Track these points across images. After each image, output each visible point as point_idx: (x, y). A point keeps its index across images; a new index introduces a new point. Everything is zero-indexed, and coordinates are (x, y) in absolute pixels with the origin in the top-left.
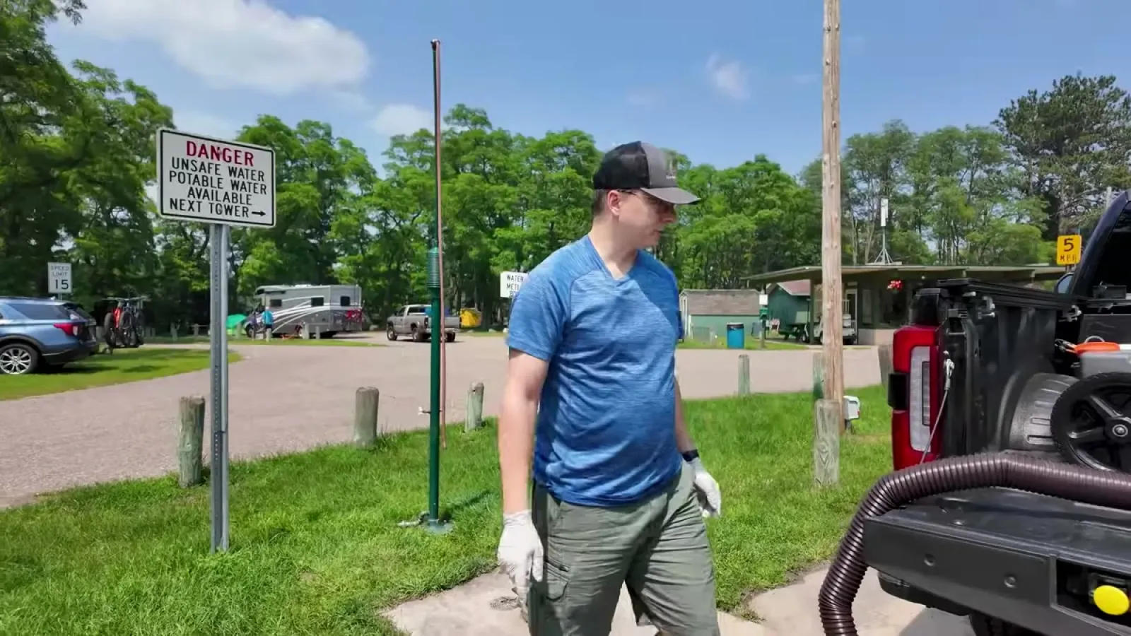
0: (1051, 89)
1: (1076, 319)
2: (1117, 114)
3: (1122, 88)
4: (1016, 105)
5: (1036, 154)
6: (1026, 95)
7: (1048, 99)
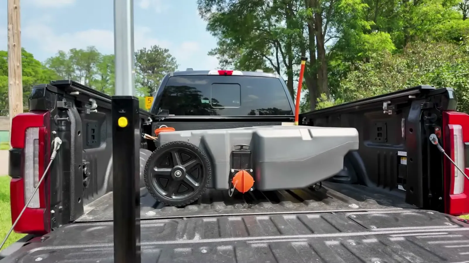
0: (151, 49)
1: (150, 124)
2: (169, 62)
3: (171, 54)
4: (139, 52)
5: (146, 72)
6: (143, 49)
7: (149, 52)
